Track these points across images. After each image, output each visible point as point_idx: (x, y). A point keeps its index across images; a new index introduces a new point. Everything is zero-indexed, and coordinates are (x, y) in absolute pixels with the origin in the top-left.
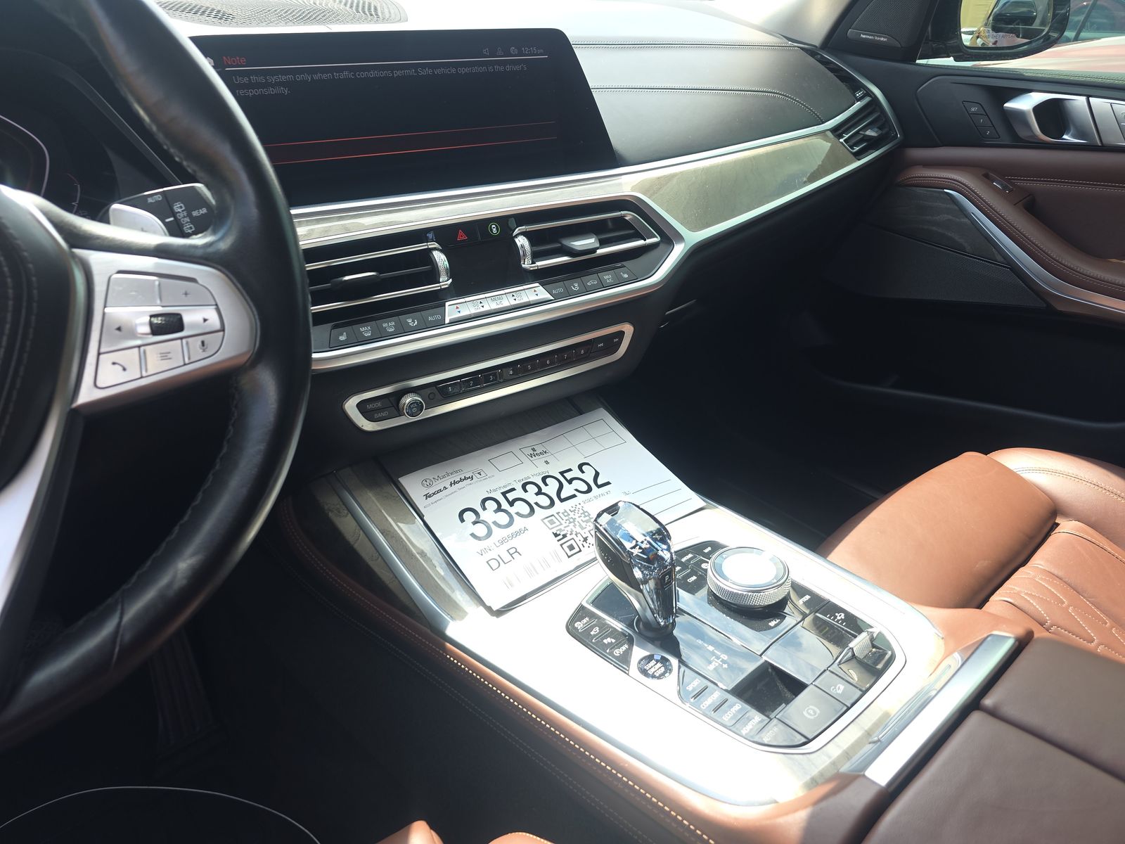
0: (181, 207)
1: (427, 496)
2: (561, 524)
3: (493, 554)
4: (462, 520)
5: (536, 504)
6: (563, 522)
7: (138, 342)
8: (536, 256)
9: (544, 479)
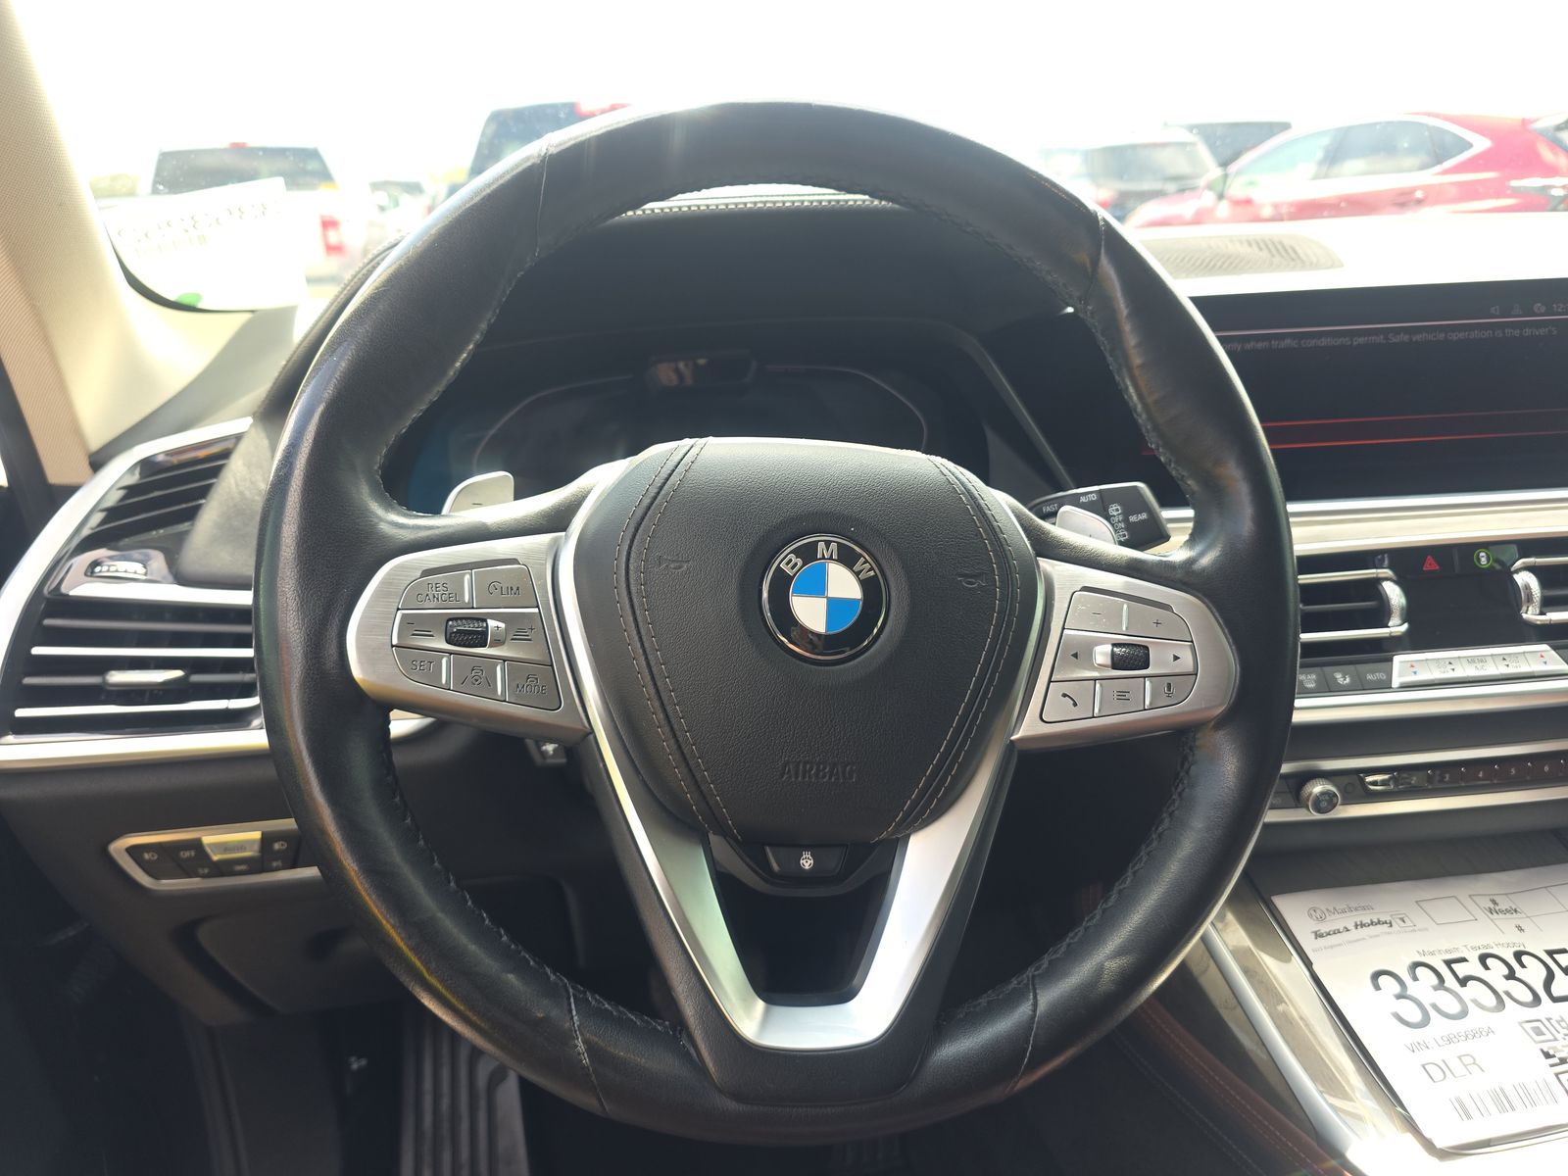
0: (1117, 510)
1: (1318, 935)
2: (1556, 1039)
3: (1434, 1055)
4: (1377, 987)
5: (1508, 994)
6: (1559, 1036)
7: (1096, 674)
8: (1548, 604)
9: (1518, 955)
